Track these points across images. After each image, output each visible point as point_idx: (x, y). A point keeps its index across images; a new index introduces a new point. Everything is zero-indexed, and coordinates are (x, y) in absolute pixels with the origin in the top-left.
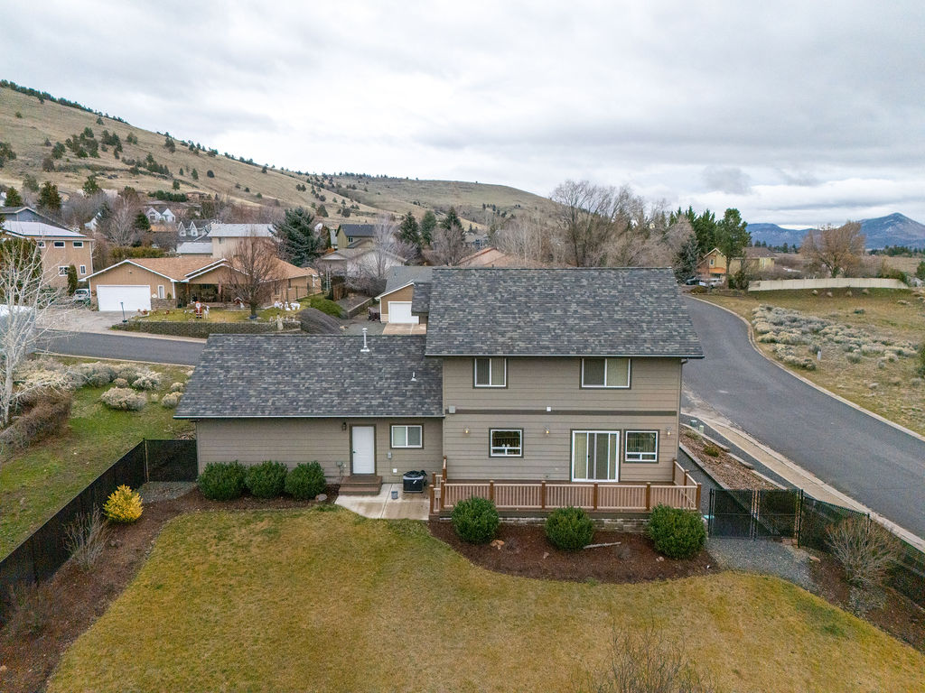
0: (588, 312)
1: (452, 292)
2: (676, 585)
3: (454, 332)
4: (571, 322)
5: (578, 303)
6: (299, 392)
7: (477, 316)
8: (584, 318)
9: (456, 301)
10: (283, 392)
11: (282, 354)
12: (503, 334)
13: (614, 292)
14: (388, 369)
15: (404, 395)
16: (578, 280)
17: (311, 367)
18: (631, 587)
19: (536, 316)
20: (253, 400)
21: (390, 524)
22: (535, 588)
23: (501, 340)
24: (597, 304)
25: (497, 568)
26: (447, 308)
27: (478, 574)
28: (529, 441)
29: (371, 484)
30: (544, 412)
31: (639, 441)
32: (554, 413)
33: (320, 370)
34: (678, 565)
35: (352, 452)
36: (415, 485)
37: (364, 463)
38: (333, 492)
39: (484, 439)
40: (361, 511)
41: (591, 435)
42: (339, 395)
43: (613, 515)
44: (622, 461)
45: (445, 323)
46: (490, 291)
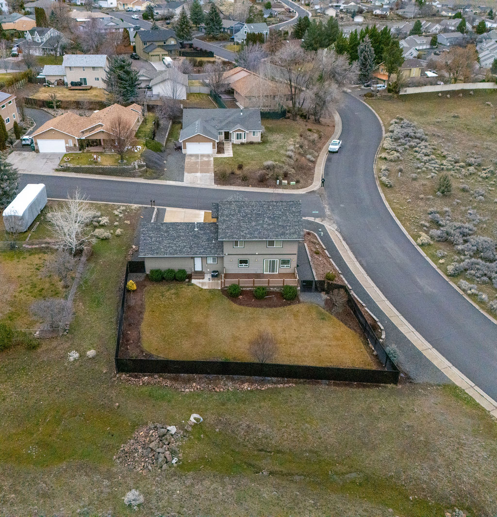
0: (270, 222)
1: (226, 212)
2: (287, 308)
3: (227, 231)
4: (265, 226)
5: (268, 217)
6: (177, 247)
7: (234, 223)
8: (269, 225)
9: (227, 217)
10: (172, 247)
11: (168, 231)
12: (242, 231)
13: (280, 213)
14: (205, 237)
15: (211, 248)
16: (269, 207)
17: (179, 237)
18: (275, 309)
19: (254, 224)
20: (162, 250)
21: (210, 291)
22: (250, 310)
23: (242, 234)
24: (274, 218)
25: (240, 304)
26: (224, 220)
27: (235, 306)
28: (251, 262)
29: (201, 274)
30: (256, 254)
31: (285, 262)
32: (258, 254)
33: (182, 238)
34: (289, 302)
35: (194, 265)
36: (216, 275)
37: (198, 268)
38: (190, 277)
39: (237, 262)
40: (200, 286)
41: (270, 261)
42: (190, 248)
43: (274, 287)
44: (279, 267)
45: (224, 227)
46: (239, 212)
